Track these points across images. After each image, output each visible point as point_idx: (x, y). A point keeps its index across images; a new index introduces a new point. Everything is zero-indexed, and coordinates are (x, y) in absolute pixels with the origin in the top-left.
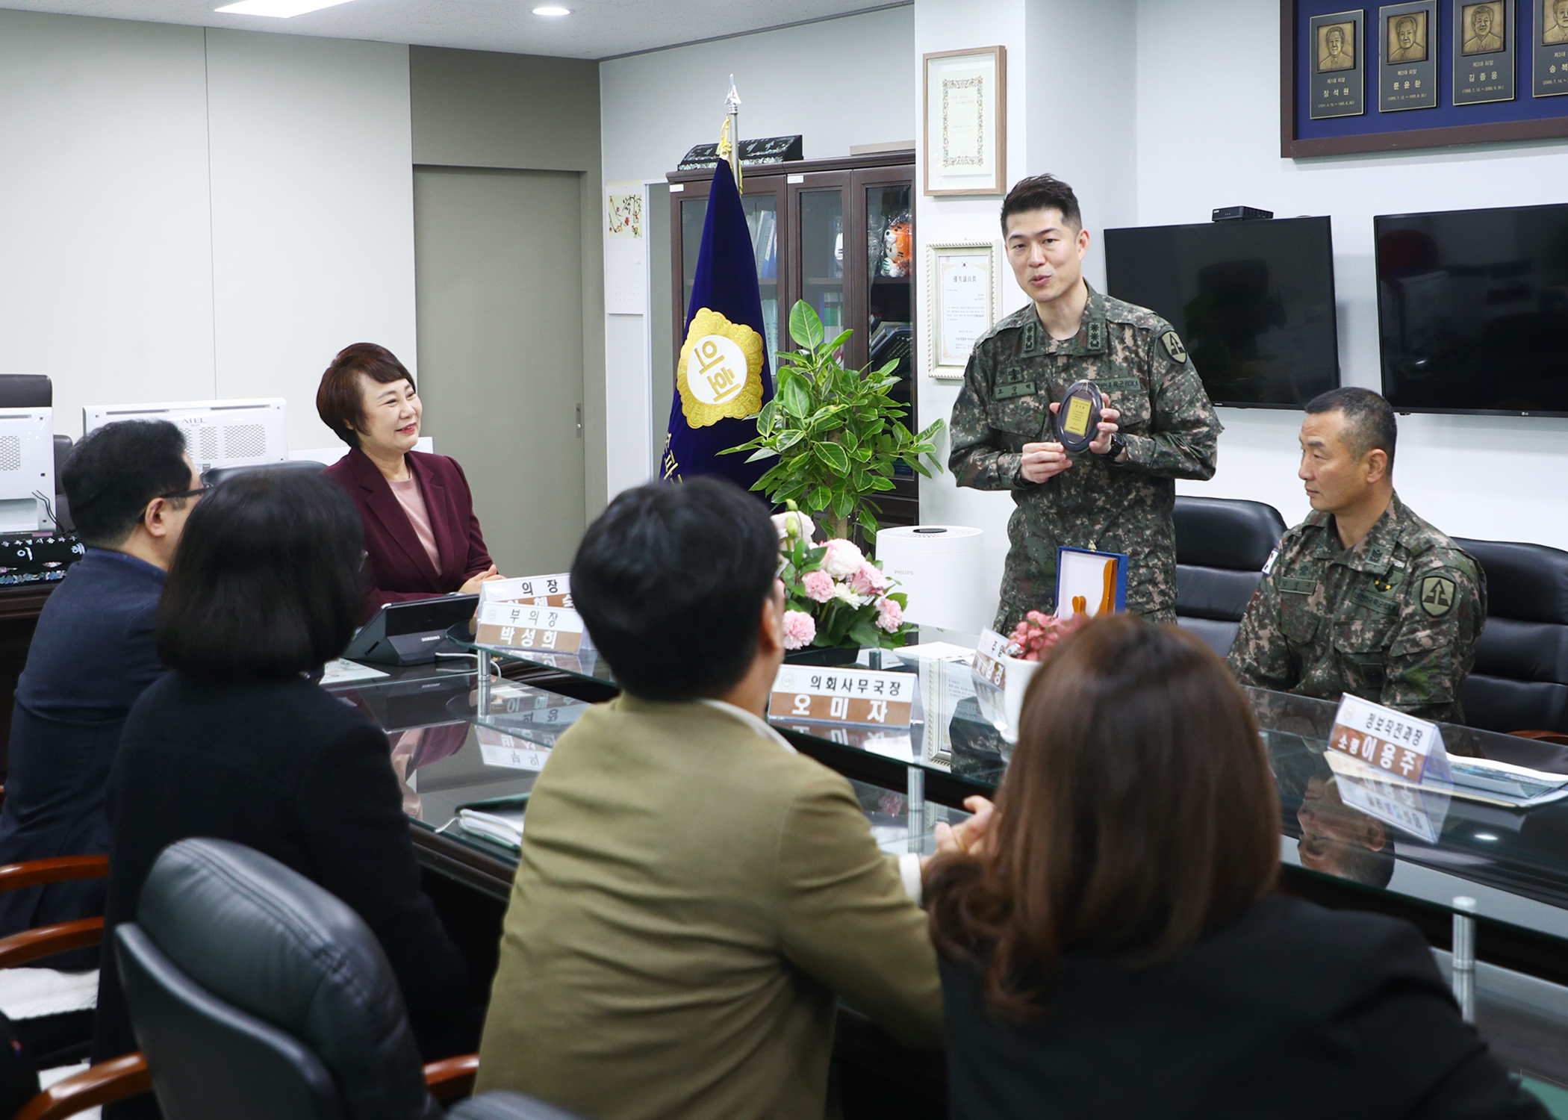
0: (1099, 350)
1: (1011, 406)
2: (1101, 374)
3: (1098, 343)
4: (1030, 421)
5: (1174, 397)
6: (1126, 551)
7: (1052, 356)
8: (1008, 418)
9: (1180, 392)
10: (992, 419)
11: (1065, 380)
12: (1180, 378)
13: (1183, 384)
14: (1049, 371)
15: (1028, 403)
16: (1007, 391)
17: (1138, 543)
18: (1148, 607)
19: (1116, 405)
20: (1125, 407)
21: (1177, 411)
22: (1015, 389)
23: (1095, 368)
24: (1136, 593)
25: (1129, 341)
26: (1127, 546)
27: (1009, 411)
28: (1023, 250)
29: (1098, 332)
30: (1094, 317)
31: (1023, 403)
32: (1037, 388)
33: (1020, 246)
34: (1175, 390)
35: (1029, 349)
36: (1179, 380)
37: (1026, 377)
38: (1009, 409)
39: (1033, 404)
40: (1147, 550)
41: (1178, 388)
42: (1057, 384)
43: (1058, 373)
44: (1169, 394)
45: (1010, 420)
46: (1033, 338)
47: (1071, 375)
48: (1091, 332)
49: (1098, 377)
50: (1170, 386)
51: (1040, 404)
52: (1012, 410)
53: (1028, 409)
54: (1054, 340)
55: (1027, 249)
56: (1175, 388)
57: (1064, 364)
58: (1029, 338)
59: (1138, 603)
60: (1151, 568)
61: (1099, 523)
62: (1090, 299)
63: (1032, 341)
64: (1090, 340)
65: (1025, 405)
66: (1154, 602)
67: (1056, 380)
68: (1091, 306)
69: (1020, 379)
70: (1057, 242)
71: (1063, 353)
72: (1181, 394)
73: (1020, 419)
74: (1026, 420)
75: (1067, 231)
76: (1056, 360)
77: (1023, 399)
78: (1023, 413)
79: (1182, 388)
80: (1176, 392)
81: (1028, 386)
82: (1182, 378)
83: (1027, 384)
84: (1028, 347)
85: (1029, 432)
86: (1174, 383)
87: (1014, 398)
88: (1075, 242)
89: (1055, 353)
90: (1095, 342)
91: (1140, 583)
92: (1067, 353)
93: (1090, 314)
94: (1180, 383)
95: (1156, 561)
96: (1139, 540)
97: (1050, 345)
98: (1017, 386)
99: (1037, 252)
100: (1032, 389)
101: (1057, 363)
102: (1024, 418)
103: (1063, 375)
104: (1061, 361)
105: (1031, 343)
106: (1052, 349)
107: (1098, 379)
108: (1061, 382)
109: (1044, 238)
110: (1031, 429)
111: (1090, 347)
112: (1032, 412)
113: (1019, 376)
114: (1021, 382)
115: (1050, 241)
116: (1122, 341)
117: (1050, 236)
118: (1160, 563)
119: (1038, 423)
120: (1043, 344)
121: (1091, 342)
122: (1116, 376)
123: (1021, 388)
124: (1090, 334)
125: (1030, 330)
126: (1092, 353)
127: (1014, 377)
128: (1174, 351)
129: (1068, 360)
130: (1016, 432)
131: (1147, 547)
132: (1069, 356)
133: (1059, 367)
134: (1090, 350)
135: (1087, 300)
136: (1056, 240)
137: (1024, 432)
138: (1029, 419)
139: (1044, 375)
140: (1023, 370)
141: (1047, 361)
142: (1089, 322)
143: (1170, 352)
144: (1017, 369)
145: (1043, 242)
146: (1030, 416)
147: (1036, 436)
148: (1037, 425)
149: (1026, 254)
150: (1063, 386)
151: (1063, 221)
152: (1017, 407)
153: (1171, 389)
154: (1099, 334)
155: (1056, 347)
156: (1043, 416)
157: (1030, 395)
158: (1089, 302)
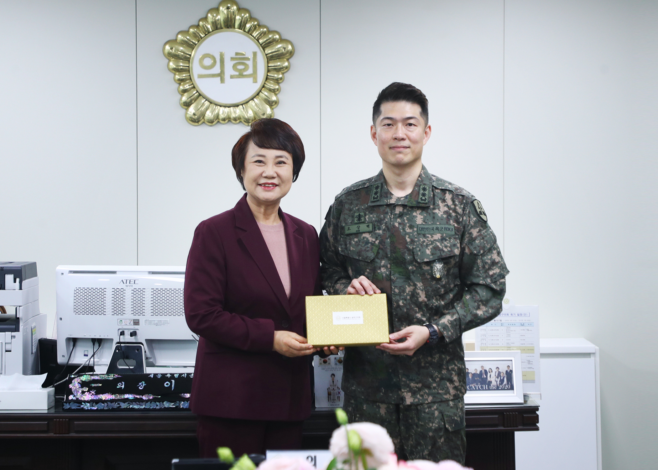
0: (426, 203)
1: (356, 240)
2: (426, 221)
3: (426, 199)
4: (368, 251)
7: (392, 206)
8: (352, 247)
10: (342, 248)
11: (399, 224)
14: (388, 217)
15: (367, 238)
16: (353, 229)
17: (443, 353)
18: (445, 397)
19: (437, 243)
20: (443, 244)
22: (358, 227)
23: (422, 217)
24: (439, 386)
25: (450, 202)
26: (436, 353)
27: (354, 243)
28: (391, 128)
29: (427, 192)
30: (424, 182)
31: (364, 238)
32: (375, 228)
33: (389, 125)
34: (481, 239)
35: (374, 200)
36: (484, 233)
37: (367, 219)
38: (354, 241)
39: (371, 239)
40: (448, 358)
41: (483, 238)
42: (394, 226)
43: (395, 218)
45: (354, 249)
46: (378, 193)
47: (404, 221)
48: (421, 191)
49: (424, 223)
51: (377, 240)
52: (356, 242)
53: (367, 242)
54: (393, 196)
55: (395, 127)
57: (400, 212)
58: (376, 193)
59: (438, 393)
60: (450, 371)
63: (378, 195)
64: (421, 196)
65: (365, 239)
66: (450, 394)
67: (394, 224)
68: (423, 176)
69: (363, 220)
70: (415, 127)
71: (399, 204)
73: (361, 249)
74: (365, 250)
75: (421, 121)
76: (394, 209)
77: (364, 235)
78: (363, 245)
79: (485, 238)
80: (482, 241)
81: (368, 226)
83: (367, 224)
84: (374, 198)
85: (366, 258)
88: (423, 131)
89: (394, 204)
90: (423, 198)
93: (422, 181)
94: (484, 235)
95: (453, 366)
96: (444, 350)
97: (391, 198)
99: (401, 131)
100: (371, 228)
101: (395, 212)
102: (363, 248)
103: (399, 220)
104: (398, 210)
106: (392, 201)
107: (424, 225)
108: (397, 225)
109: (408, 122)
110: (367, 256)
111: (420, 200)
112: (370, 245)
113: (363, 219)
114: (364, 223)
115: (411, 125)
116: (444, 201)
117: (412, 121)
118: (456, 368)
119: (373, 252)
120: (386, 197)
121: (421, 198)
122: (438, 223)
123: (363, 227)
124: (421, 193)
126: (421, 205)
127: (359, 219)
129: (404, 210)
130: (357, 258)
131: (449, 356)
132: (404, 206)
133: (396, 214)
134: (420, 203)
135: (421, 171)
136: (414, 125)
137: (362, 258)
138: (368, 249)
139: (384, 219)
140: (365, 215)
141: (388, 210)
142: (421, 185)
143: (478, 212)
144: (362, 214)
145: (406, 125)
146: (368, 247)
147: (370, 261)
148: (372, 254)
149: (393, 131)
150: (398, 228)
151: (420, 115)
152: (359, 241)
154: (427, 194)
155: (395, 200)
156: (377, 249)
157: (369, 232)
158: (422, 173)
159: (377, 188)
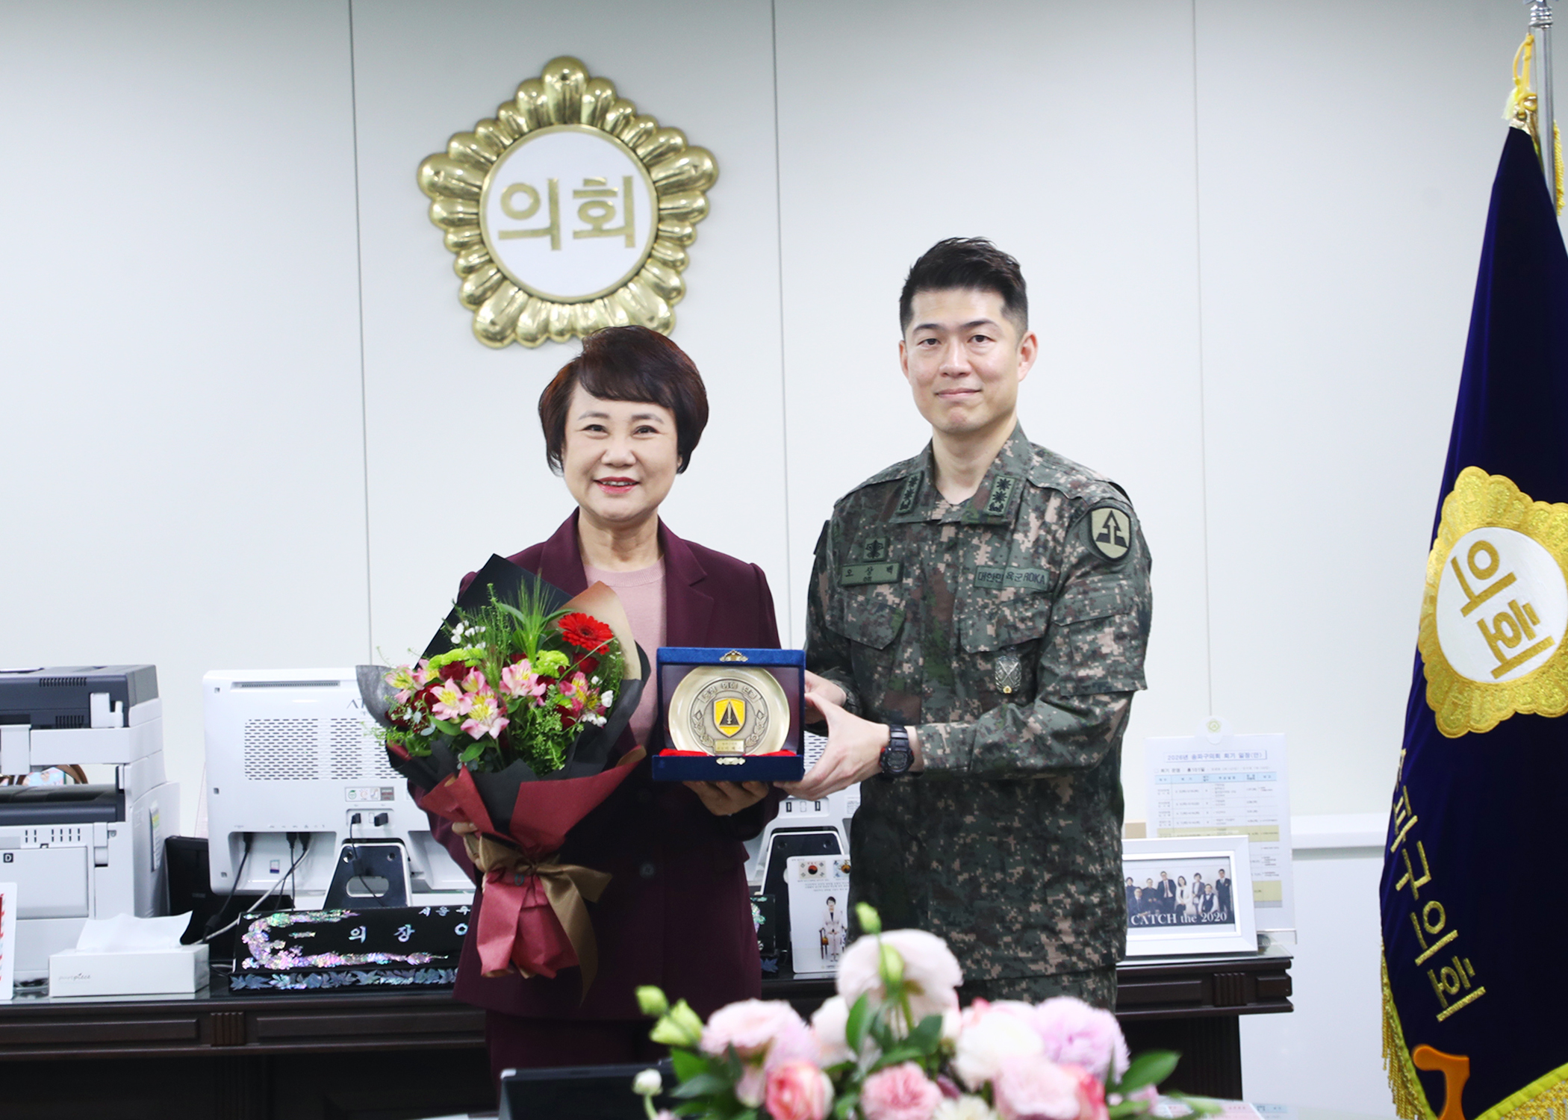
0: (1002, 516)
1: (861, 598)
2: (998, 559)
3: (1002, 506)
4: (881, 624)
5: (1073, 603)
6: (1015, 871)
7: (936, 525)
8: (853, 616)
9: (1086, 599)
10: (832, 616)
11: (948, 565)
12: (1096, 579)
13: (1096, 590)
14: (927, 548)
15: (884, 596)
16: (859, 574)
17: (1036, 863)
18: (1033, 967)
19: (1005, 609)
20: (1016, 613)
21: (1067, 625)
22: (870, 570)
23: (989, 549)
24: (1018, 941)
25: (1051, 516)
26: (1017, 864)
27: (855, 605)
28: (935, 348)
29: (1007, 492)
30: (1009, 469)
31: (878, 595)
32: (901, 574)
33: (931, 341)
34: (1079, 594)
35: (904, 510)
36: (1093, 582)
37: (891, 554)
38: (856, 601)
39: (892, 599)
40: (1047, 876)
41: (1085, 593)
42: (936, 570)
43: (939, 553)
44: (1067, 596)
45: (854, 620)
46: (913, 495)
47: (958, 558)
48: (996, 490)
49: (991, 563)
50: (1076, 585)
51: (902, 600)
52: (861, 604)
53: (883, 605)
54: (943, 502)
55: (943, 347)
56: (1081, 590)
57: (950, 539)
58: (908, 495)
59: (1017, 959)
60: (1050, 907)
61: (972, 814)
62: (1010, 443)
63: (911, 499)
64: (992, 501)
65: (880, 598)
66: (1046, 961)
67: (935, 564)
68: (1009, 453)
69: (881, 556)
70: (992, 344)
71: (950, 520)
72: (1087, 602)
73: (868, 618)
74: (876, 622)
75: (1006, 327)
76: (940, 532)
77: (880, 589)
78: (873, 611)
79: (1092, 594)
80: (1080, 596)
81: (890, 569)
82: (1100, 581)
83: (889, 565)
84: (903, 506)
85: (876, 640)
86: (1084, 584)
87: (866, 585)
88: (1016, 350)
89: (940, 520)
90: (997, 505)
91: (1027, 926)
92: (954, 520)
93: (1003, 466)
94: (1093, 586)
95: (1062, 896)
96: (1038, 857)
97: (935, 507)
98: (876, 566)
99: (957, 356)
100: (894, 576)
101: (940, 537)
102: (873, 618)
103: (947, 557)
104: (948, 533)
105: (909, 503)
106: (937, 514)
107: (990, 567)
108: (942, 567)
109: (973, 333)
110: (879, 636)
112: (887, 611)
113: (881, 552)
114: (883, 561)
115: (980, 338)
116: (1041, 513)
117: (982, 331)
118: (1068, 901)
119: (892, 628)
120: (926, 504)
121: (992, 505)
122: (1015, 564)
123: (880, 572)
124: (994, 493)
125: (915, 479)
126: (990, 520)
127: (874, 553)
128: (1104, 538)
129: (957, 534)
130: (859, 640)
131: (1049, 872)
132: (957, 524)
133: (942, 543)
135: (1006, 443)
136: (989, 339)
137: (869, 641)
138: (881, 620)
139: (918, 554)
140: (888, 544)
141: (928, 533)
142: (997, 475)
143: (1095, 536)
144: (882, 541)
145: (970, 341)
146: (882, 616)
147: (884, 649)
148: (890, 632)
149: (939, 355)
150: (944, 574)
151: (1004, 312)
152: (867, 601)
153: (1074, 590)
154: (1007, 495)
155: (943, 512)
156: (901, 620)
157: (890, 583)
158: (1006, 447)
159: (912, 483)
